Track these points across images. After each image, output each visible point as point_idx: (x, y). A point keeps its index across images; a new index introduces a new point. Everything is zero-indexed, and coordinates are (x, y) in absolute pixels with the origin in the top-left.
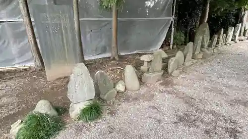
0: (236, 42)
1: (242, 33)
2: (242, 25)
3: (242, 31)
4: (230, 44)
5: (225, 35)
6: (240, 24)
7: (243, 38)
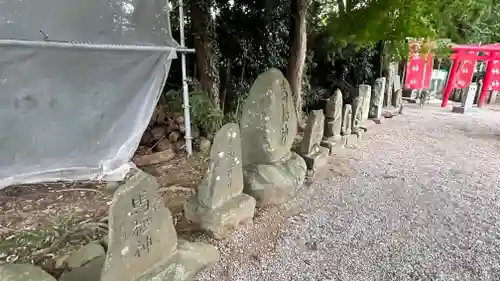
0: (378, 122)
1: (389, 99)
2: (387, 81)
3: (390, 94)
4: (365, 130)
5: (349, 107)
6: (384, 79)
7: (392, 110)
